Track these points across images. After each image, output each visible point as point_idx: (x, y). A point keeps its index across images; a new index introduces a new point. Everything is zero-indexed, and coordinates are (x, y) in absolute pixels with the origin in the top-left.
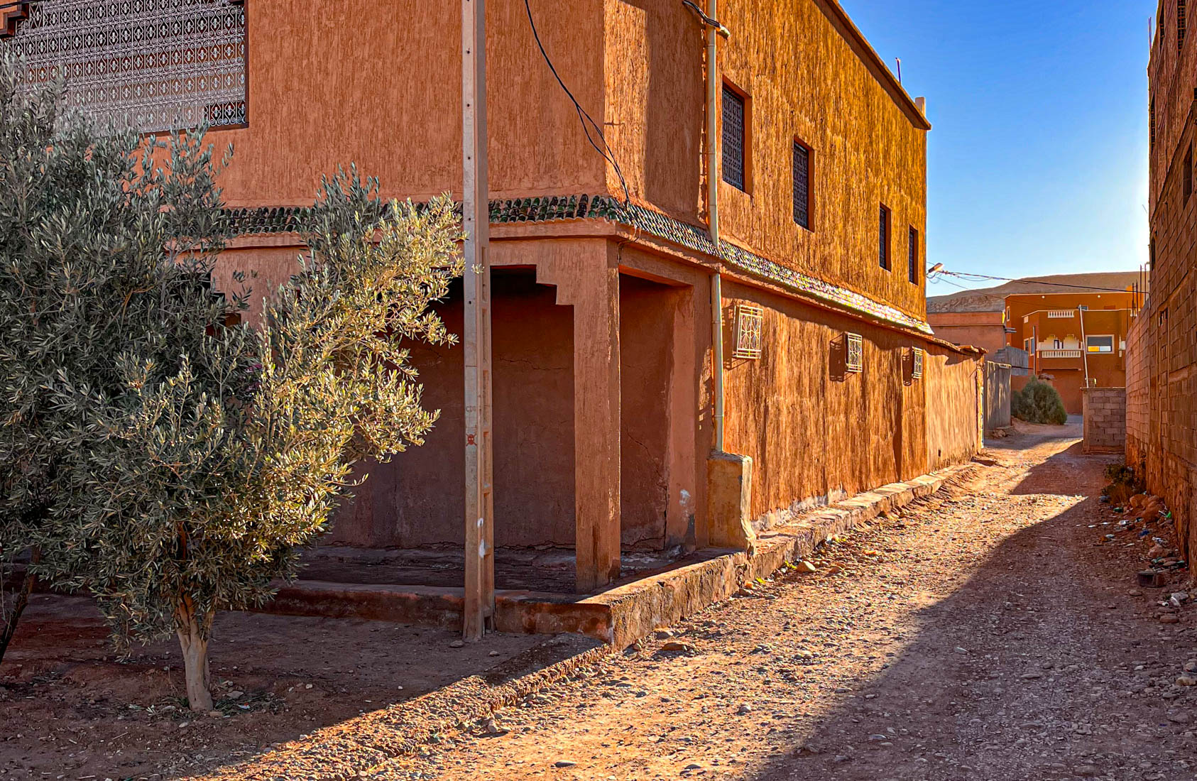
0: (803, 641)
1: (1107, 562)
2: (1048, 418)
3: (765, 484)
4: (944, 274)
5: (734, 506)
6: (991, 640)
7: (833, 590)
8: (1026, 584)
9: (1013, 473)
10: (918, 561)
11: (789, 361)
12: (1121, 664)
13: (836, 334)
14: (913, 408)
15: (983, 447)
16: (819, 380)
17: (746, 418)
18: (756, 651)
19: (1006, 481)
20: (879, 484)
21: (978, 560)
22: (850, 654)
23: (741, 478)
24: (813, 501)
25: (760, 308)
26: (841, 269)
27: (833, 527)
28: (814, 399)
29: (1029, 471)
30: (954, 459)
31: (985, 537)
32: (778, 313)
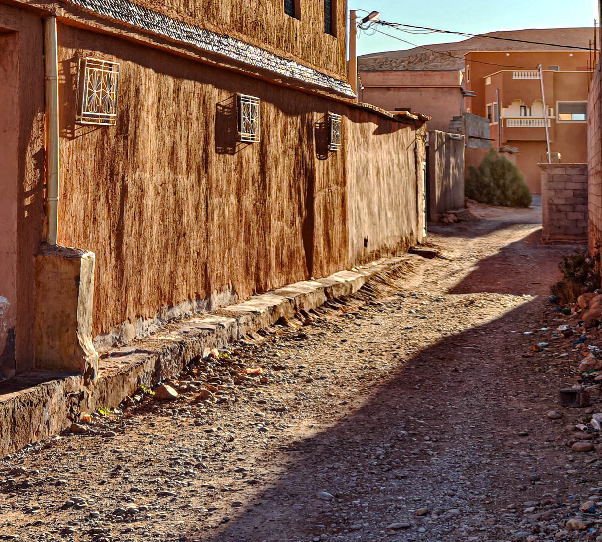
0: (132, 490)
1: (532, 378)
2: (509, 200)
3: (121, 286)
4: (380, 25)
5: (69, 316)
6: (367, 480)
7: (192, 421)
8: (431, 407)
9: (456, 266)
10: (309, 381)
11: (158, 128)
12: (510, 506)
13: (225, 95)
14: (329, 187)
15: (425, 235)
16: (200, 152)
17: (95, 201)
18: (66, 507)
19: (446, 277)
20: (283, 282)
21: (382, 377)
22: (187, 506)
23: (78, 279)
24: (189, 307)
25: (115, 61)
26: (232, 16)
27: (212, 339)
28: (193, 177)
29: (476, 265)
30: (386, 250)
31: (399, 348)
32: (142, 68)
